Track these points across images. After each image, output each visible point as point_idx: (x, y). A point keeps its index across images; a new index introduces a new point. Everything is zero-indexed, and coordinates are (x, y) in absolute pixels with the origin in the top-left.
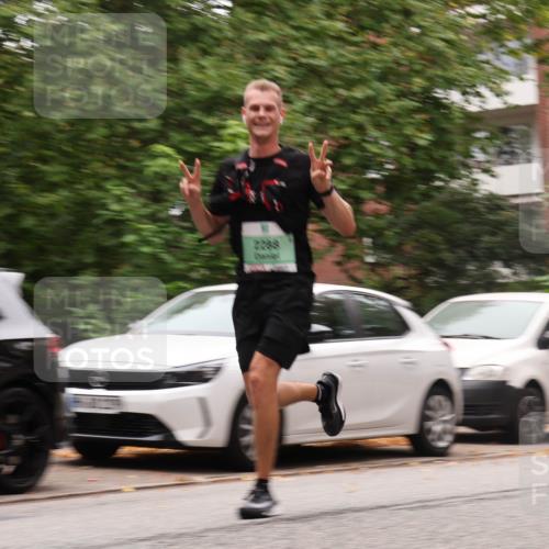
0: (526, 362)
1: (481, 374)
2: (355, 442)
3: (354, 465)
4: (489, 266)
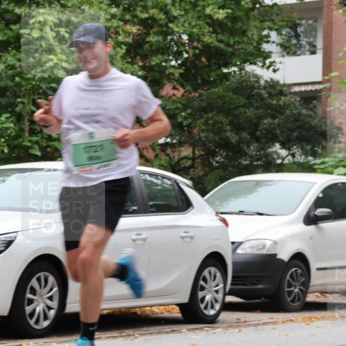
0: (293, 237)
1: (252, 247)
2: (132, 310)
3: (130, 332)
4: (269, 147)
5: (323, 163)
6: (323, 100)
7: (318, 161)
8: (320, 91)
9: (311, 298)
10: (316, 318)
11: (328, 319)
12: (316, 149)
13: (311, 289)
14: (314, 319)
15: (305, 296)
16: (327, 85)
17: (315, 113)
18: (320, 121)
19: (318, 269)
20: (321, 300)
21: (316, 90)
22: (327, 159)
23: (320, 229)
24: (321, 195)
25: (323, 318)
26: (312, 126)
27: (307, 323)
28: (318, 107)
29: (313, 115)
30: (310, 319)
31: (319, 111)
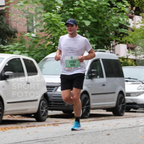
5: (8, 48)
6: (6, 15)
7: (5, 47)
8: (4, 10)
9: (5, 118)
10: (8, 128)
11: (15, 128)
12: (4, 41)
13: (5, 113)
14: (7, 129)
15: (2, 117)
16: (8, 7)
17: (3, 22)
18: (5, 26)
19: (8, 103)
20: (11, 119)
21: (2, 10)
22: (10, 46)
23: (8, 82)
24: (7, 65)
25: (12, 128)
26: (1, 29)
27: (4, 131)
28: (4, 19)
29: (2, 23)
30: (5, 128)
31: (5, 21)
